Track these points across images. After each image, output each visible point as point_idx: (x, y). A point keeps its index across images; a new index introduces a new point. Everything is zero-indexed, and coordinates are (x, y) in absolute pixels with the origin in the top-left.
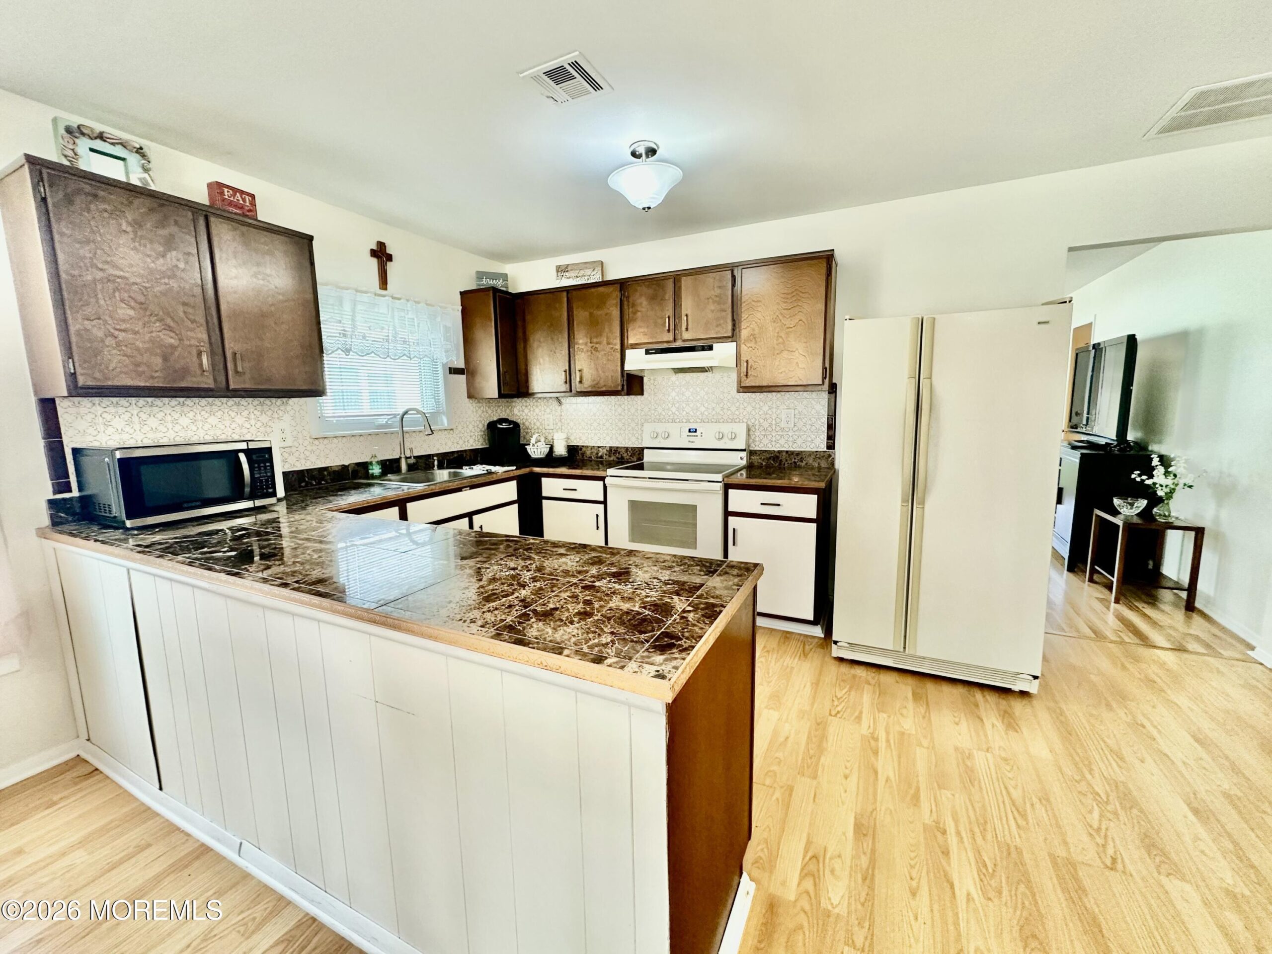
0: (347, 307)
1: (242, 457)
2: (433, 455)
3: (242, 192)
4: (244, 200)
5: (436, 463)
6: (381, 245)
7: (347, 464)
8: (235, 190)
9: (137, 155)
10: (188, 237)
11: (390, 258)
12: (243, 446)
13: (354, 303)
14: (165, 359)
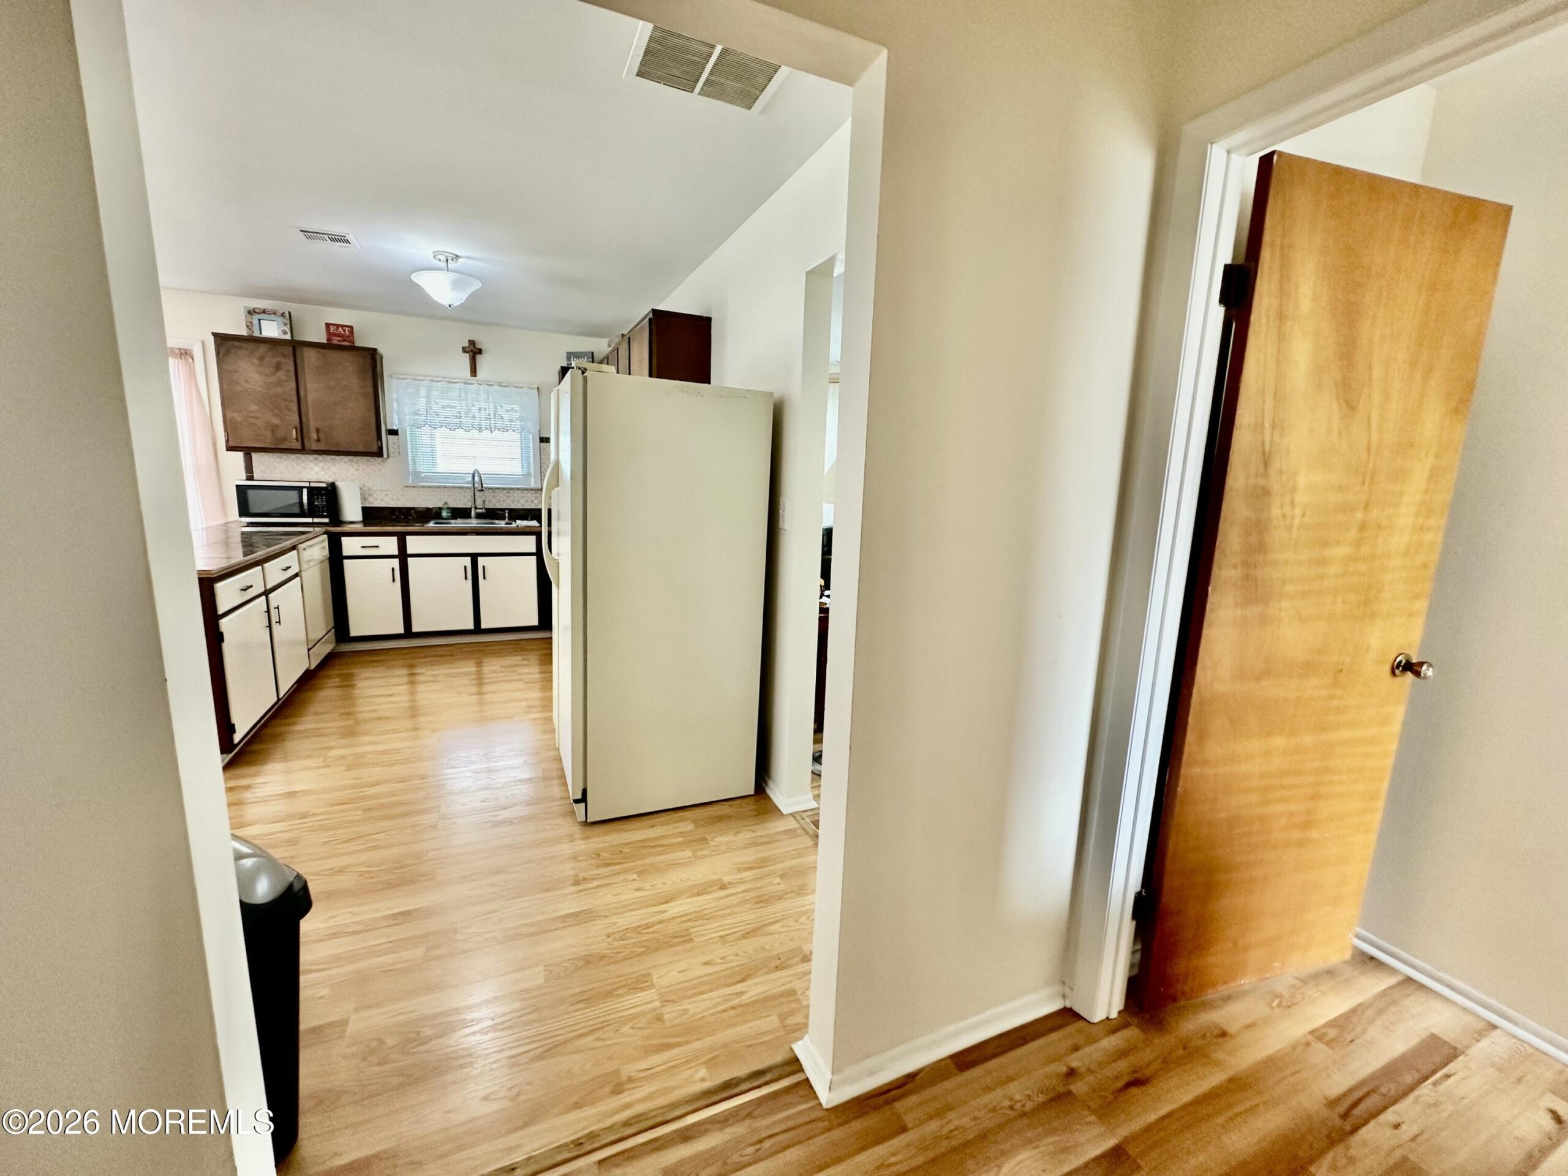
0: (423, 392)
1: (305, 491)
2: (503, 510)
3: (343, 326)
4: (344, 331)
5: (507, 515)
6: (472, 343)
7: (431, 507)
8: (338, 326)
9: (282, 318)
10: (289, 361)
11: (480, 351)
12: (307, 485)
13: (429, 390)
14: (273, 432)
